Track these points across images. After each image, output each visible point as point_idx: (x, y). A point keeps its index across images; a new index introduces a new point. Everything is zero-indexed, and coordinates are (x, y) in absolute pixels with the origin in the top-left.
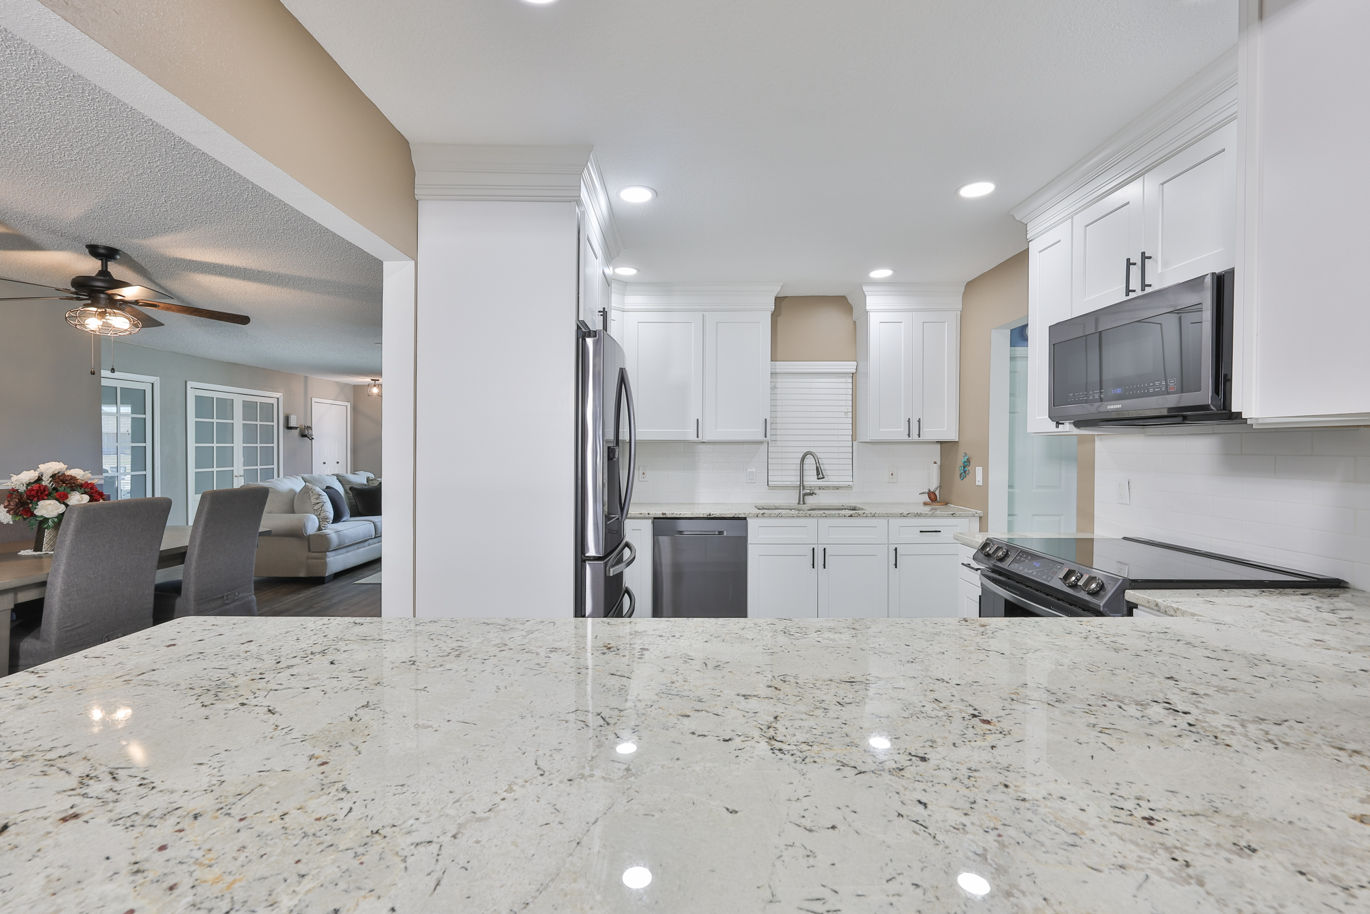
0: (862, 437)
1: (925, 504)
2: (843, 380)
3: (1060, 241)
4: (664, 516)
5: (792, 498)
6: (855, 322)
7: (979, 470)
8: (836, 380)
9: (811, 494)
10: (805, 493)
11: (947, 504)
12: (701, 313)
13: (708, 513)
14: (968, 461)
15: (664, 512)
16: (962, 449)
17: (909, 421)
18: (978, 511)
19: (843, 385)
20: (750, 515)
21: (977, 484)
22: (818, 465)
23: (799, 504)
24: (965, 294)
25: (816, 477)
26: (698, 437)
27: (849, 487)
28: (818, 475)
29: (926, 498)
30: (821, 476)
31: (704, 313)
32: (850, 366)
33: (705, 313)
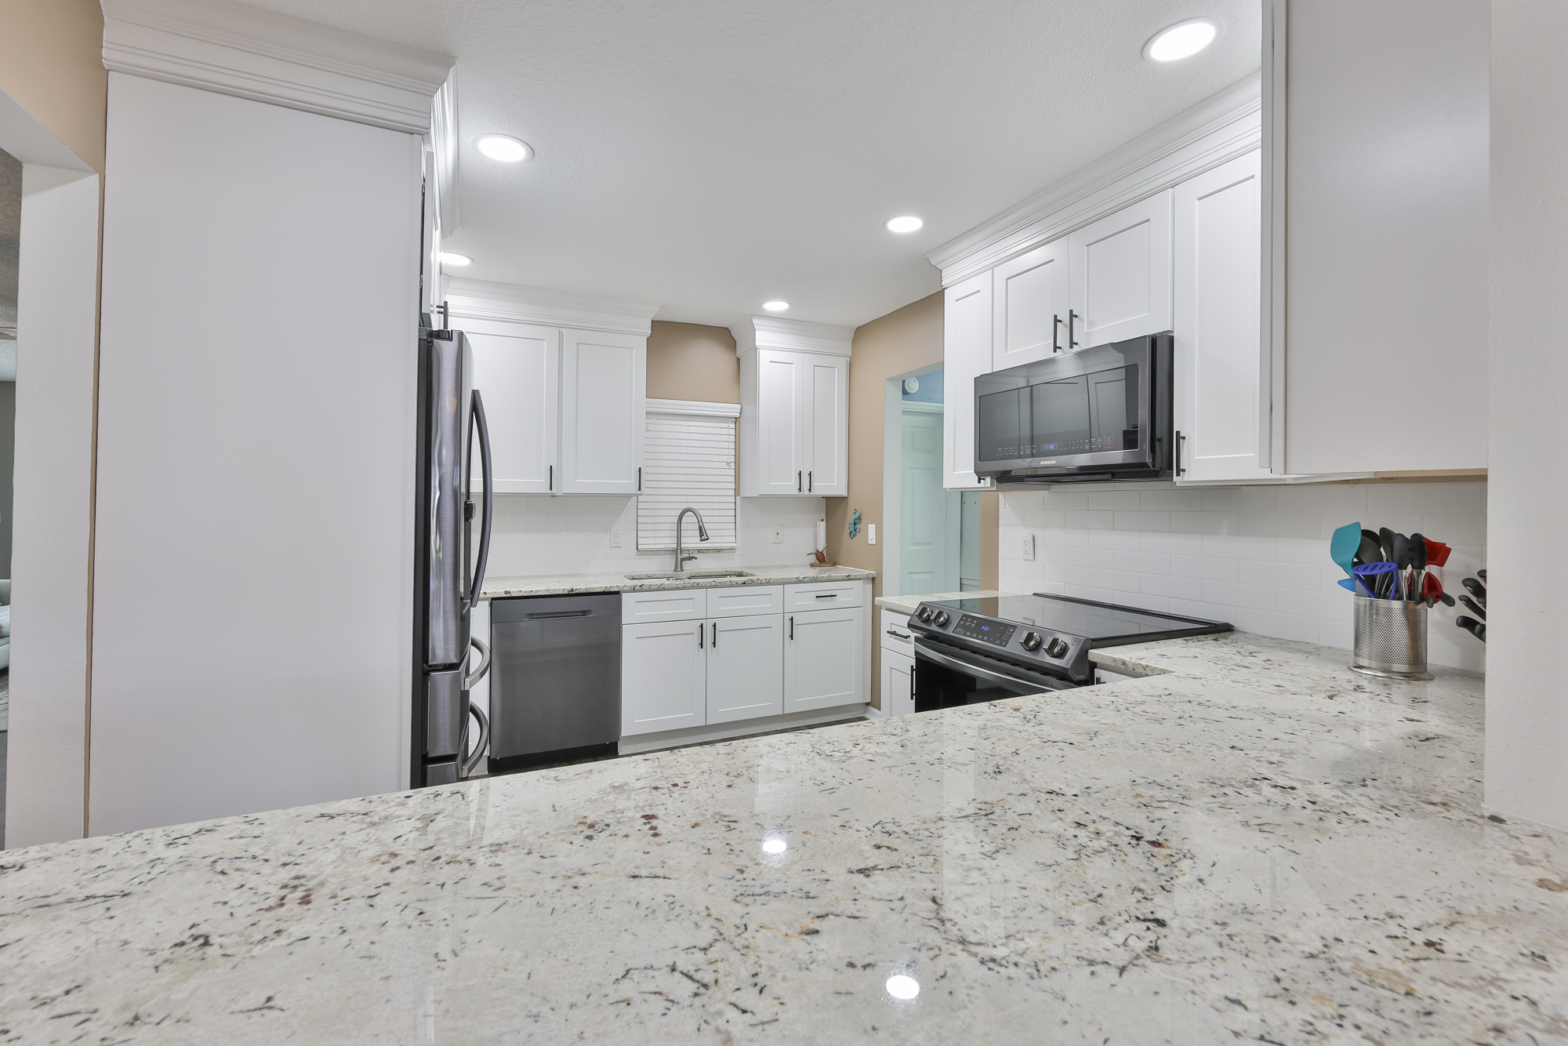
0: (748, 491)
1: (812, 565)
2: (726, 425)
3: (979, 291)
4: (508, 595)
5: (667, 564)
6: (738, 360)
7: (872, 528)
8: (718, 425)
9: (690, 558)
10: (681, 556)
11: (834, 564)
12: (557, 329)
13: (570, 588)
14: (859, 518)
15: (508, 590)
16: (852, 505)
17: (800, 474)
18: (872, 572)
19: (725, 431)
20: (625, 589)
21: (870, 542)
22: (701, 524)
23: (675, 571)
24: (855, 340)
25: (699, 538)
26: (551, 489)
27: (733, 549)
28: (701, 536)
29: (813, 559)
30: (705, 537)
31: (561, 329)
32: (733, 410)
33: (564, 330)
